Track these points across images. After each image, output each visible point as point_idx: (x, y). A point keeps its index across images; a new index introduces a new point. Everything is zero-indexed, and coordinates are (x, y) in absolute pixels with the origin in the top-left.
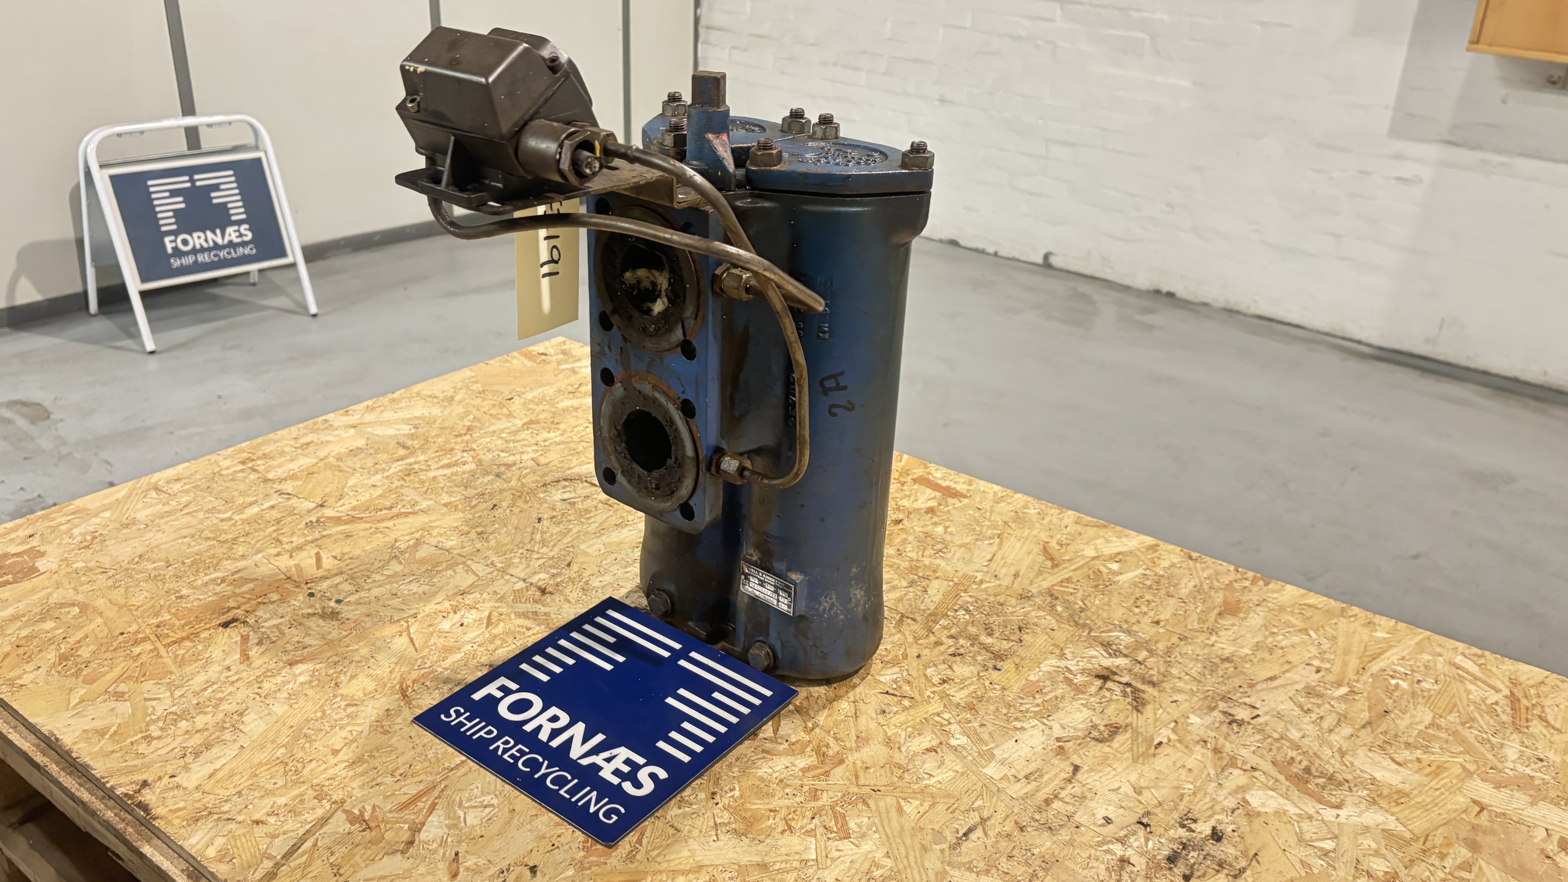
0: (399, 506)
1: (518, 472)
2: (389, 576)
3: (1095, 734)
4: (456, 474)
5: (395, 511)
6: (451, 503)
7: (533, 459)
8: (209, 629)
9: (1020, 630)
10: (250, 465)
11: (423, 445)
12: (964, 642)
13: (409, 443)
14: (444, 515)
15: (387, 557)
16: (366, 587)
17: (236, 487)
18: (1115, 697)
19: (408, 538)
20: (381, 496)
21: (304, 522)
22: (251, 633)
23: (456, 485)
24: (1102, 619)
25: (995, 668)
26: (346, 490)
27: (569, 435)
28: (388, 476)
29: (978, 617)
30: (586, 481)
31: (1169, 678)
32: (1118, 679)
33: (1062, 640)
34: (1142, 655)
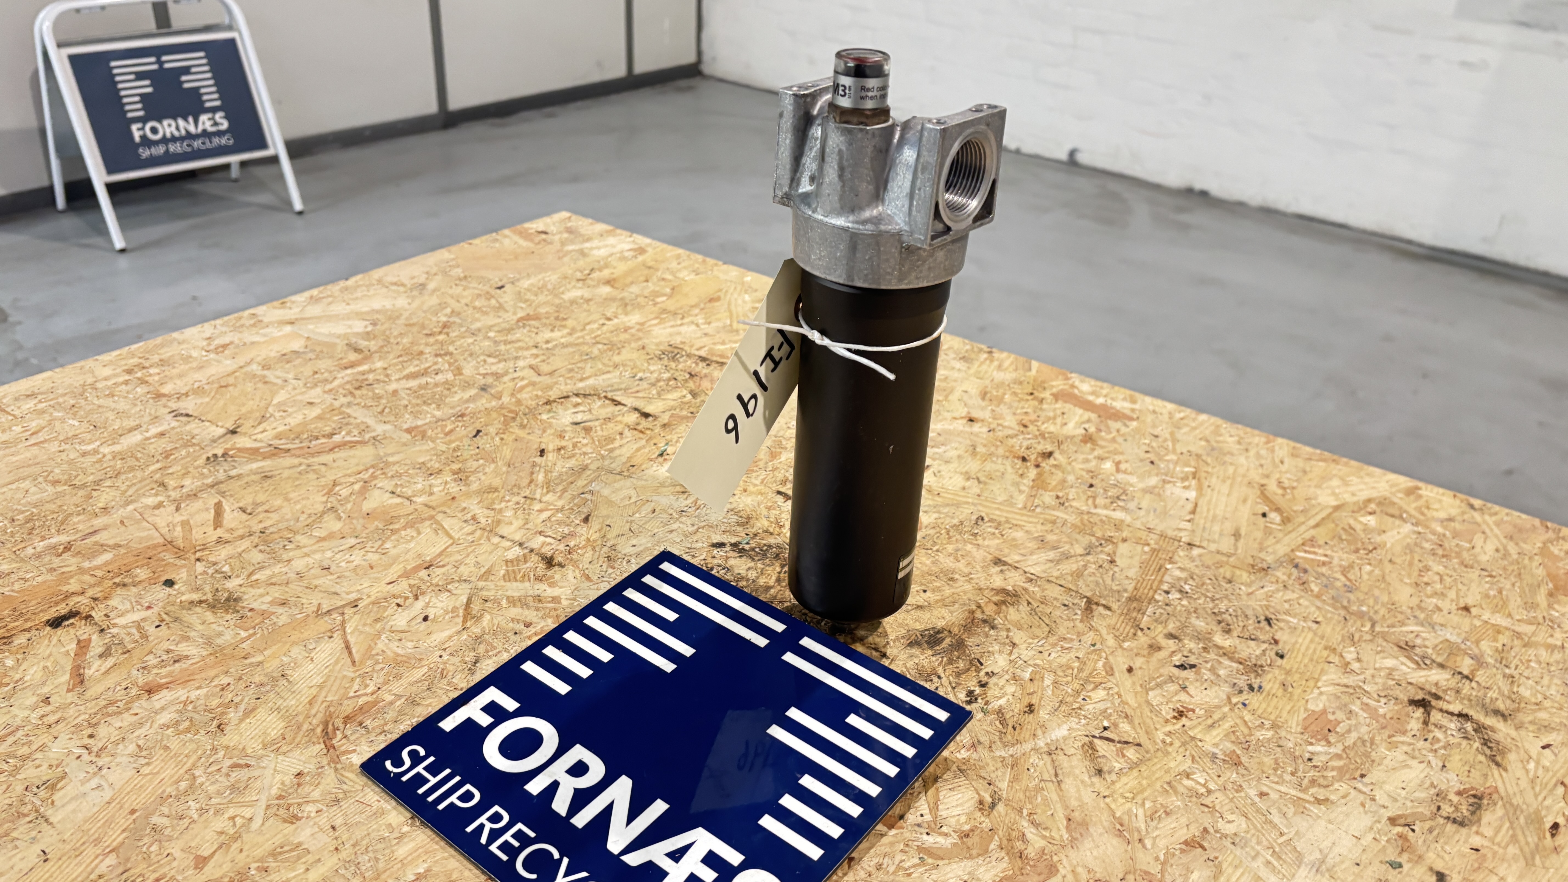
0: (343, 433)
1: (511, 384)
2: (322, 539)
3: (1446, 810)
4: (425, 386)
5: (337, 438)
6: (417, 427)
7: (531, 367)
8: (28, 630)
10: (139, 375)
11: (382, 347)
12: (1192, 644)
13: (363, 344)
14: (405, 445)
15: (320, 508)
16: (285, 557)
17: (113, 406)
18: (1451, 740)
19: (352, 480)
20: (319, 418)
21: (204, 457)
22: (95, 637)
23: (425, 402)
24: (1383, 605)
25: (1251, 688)
26: (271, 409)
27: (579, 334)
28: (331, 390)
29: (1201, 601)
30: (606, 397)
31: (1523, 705)
32: (1445, 706)
33: (1335, 639)
34: (1466, 665)
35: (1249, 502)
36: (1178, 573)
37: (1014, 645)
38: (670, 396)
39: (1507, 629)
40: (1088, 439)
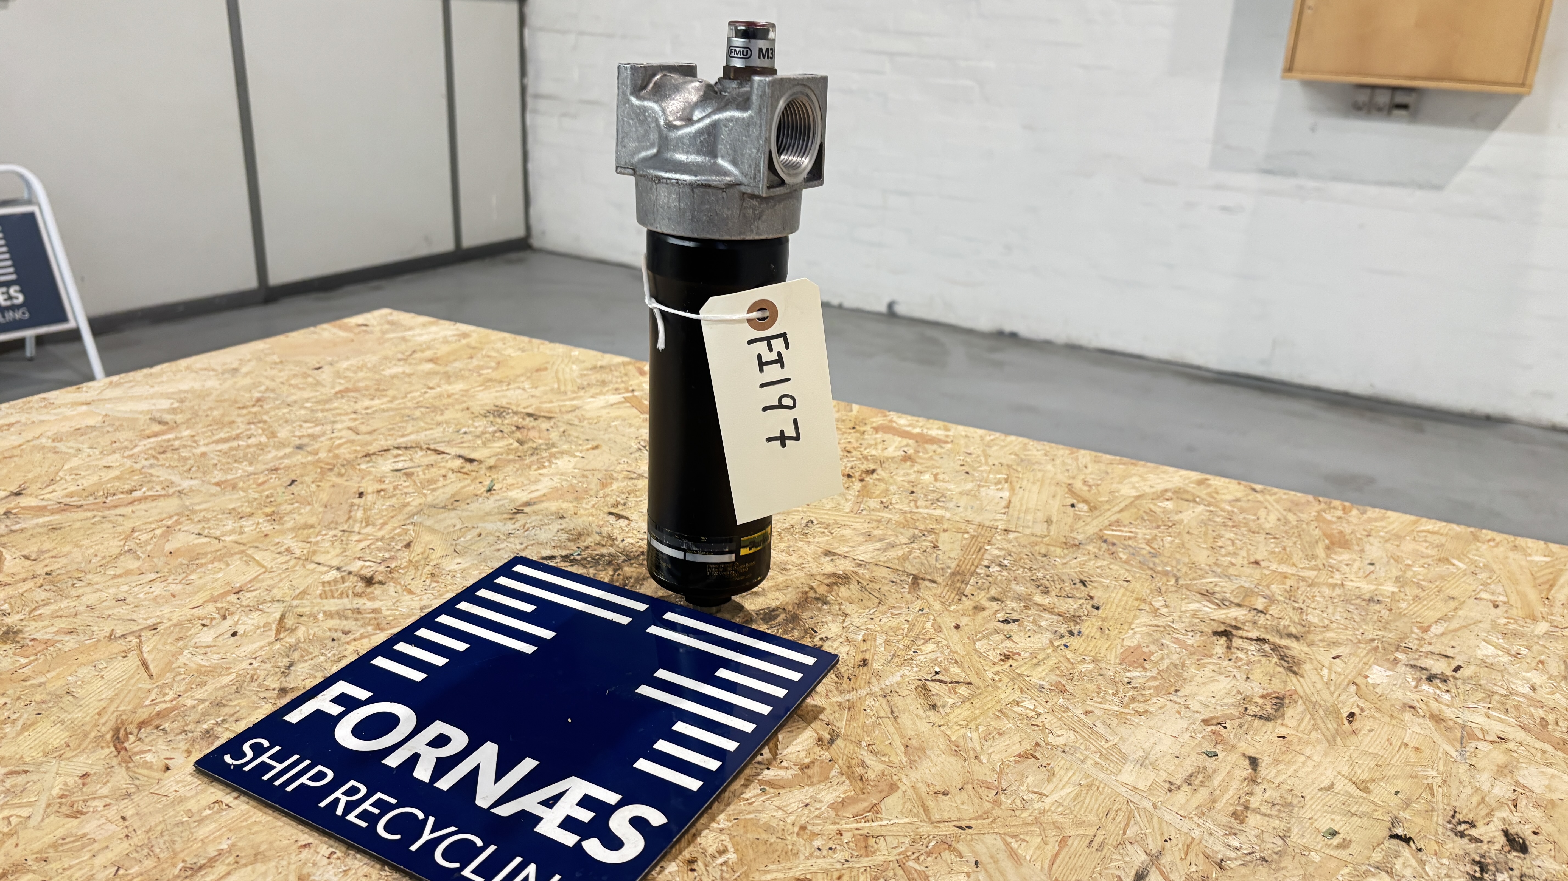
0: (144, 489)
1: (329, 442)
2: (117, 576)
3: (1253, 709)
4: (237, 448)
5: (137, 494)
6: (226, 481)
7: (350, 429)
9: (1085, 585)
11: (189, 419)
12: (1014, 605)
13: (168, 417)
14: (214, 495)
15: (118, 551)
16: (74, 593)
18: (1253, 658)
19: (153, 526)
20: (118, 478)
23: (236, 461)
24: (1185, 564)
25: (1071, 633)
26: (61, 474)
27: (400, 401)
28: (132, 456)
29: (1020, 572)
30: (428, 449)
31: (1312, 628)
32: (1245, 634)
33: (1145, 592)
34: (1260, 604)
35: (1058, 498)
36: (997, 552)
37: (846, 615)
38: (496, 445)
39: (1293, 575)
40: (907, 458)
